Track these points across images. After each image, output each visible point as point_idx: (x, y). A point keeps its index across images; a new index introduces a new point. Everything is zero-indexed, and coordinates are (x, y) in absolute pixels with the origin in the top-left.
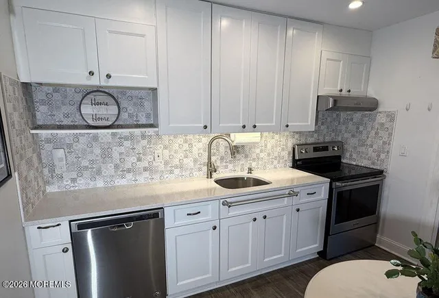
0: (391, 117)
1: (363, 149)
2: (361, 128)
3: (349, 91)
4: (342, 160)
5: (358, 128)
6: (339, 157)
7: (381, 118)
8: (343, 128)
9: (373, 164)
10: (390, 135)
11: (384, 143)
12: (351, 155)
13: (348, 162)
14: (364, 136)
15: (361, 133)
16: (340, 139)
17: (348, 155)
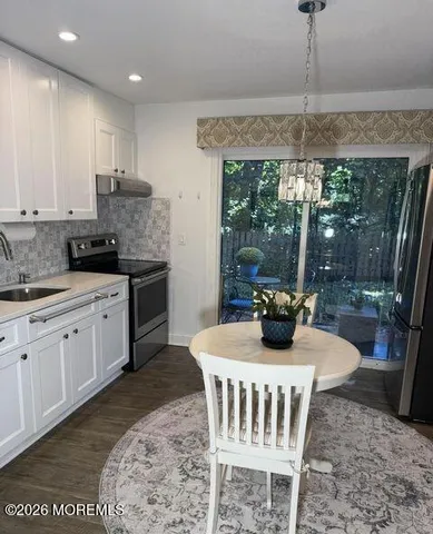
0: (167, 204)
1: (141, 241)
2: (136, 217)
3: (123, 172)
4: (119, 257)
5: (132, 217)
6: (115, 253)
7: (156, 206)
8: (114, 217)
9: (155, 256)
10: (168, 223)
11: (163, 233)
12: (129, 249)
13: (126, 258)
14: (141, 227)
15: (137, 222)
16: (112, 231)
17: (125, 249)
